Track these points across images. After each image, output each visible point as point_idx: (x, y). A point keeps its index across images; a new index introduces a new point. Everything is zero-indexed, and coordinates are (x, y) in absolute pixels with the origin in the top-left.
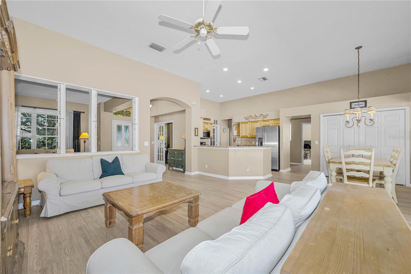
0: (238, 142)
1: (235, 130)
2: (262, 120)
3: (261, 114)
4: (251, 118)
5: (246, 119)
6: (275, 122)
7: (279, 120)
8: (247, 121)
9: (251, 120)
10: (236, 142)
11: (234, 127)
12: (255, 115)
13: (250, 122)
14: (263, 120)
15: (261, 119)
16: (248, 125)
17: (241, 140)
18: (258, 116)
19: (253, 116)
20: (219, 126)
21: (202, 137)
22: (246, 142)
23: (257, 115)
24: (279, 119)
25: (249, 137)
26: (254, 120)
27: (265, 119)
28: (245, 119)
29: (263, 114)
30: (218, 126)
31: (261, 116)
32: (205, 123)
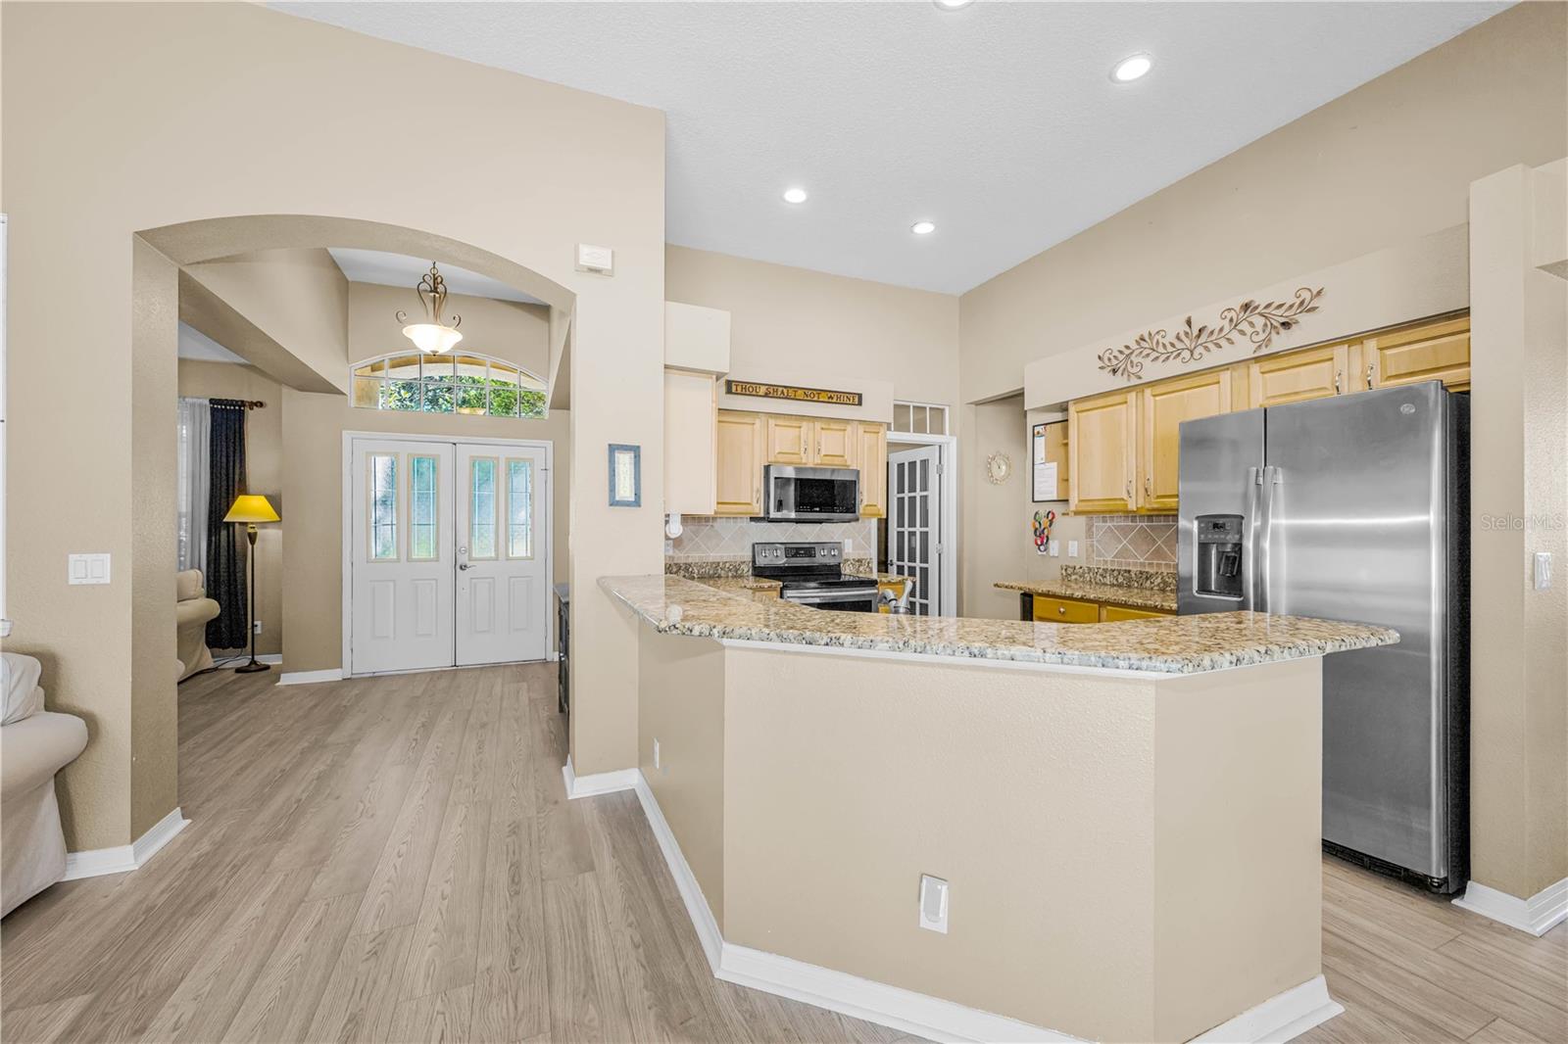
0: (1064, 548)
1: (1049, 459)
2: (1257, 359)
3: (1246, 307)
4: (1154, 355)
5: (1114, 371)
6: (1405, 355)
7: (1458, 324)
8: (1120, 382)
9: (1152, 370)
10: (1054, 546)
11: (1040, 442)
12: (1189, 323)
13: (1139, 388)
14: (1264, 351)
15: (1244, 348)
16: (1127, 413)
17: (1089, 528)
18: (1214, 323)
19: (1171, 338)
20: (955, 439)
21: (758, 510)
22: (1125, 548)
23: (1210, 317)
24: (1466, 312)
25: (1132, 506)
26: (1175, 367)
27: (1282, 341)
28: (1106, 374)
29: (1261, 300)
30: (950, 443)
31: (1244, 326)
32: (772, 422)
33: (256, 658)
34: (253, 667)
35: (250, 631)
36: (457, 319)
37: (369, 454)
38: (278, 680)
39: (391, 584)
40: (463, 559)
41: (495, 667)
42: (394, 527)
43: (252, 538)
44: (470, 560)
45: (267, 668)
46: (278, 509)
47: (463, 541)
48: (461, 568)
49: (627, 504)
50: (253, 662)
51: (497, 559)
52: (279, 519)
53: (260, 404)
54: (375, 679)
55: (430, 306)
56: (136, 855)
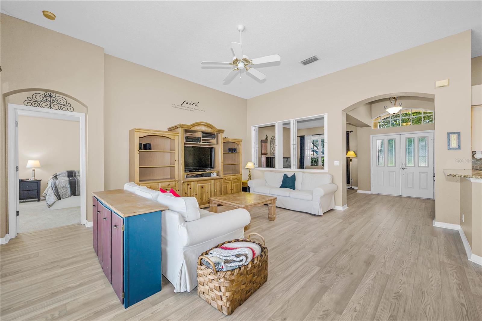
33: (352, 187)
34: (351, 188)
35: (350, 181)
36: (401, 104)
37: (377, 140)
38: (357, 191)
39: (383, 172)
40: (403, 166)
41: (414, 198)
42: (383, 158)
43: (351, 160)
44: (406, 167)
45: (354, 189)
46: (356, 154)
47: (403, 161)
48: (403, 169)
49: (456, 149)
50: (351, 187)
51: (415, 167)
52: (356, 156)
53: (352, 131)
54: (378, 195)
55: (393, 102)
56: (343, 208)
